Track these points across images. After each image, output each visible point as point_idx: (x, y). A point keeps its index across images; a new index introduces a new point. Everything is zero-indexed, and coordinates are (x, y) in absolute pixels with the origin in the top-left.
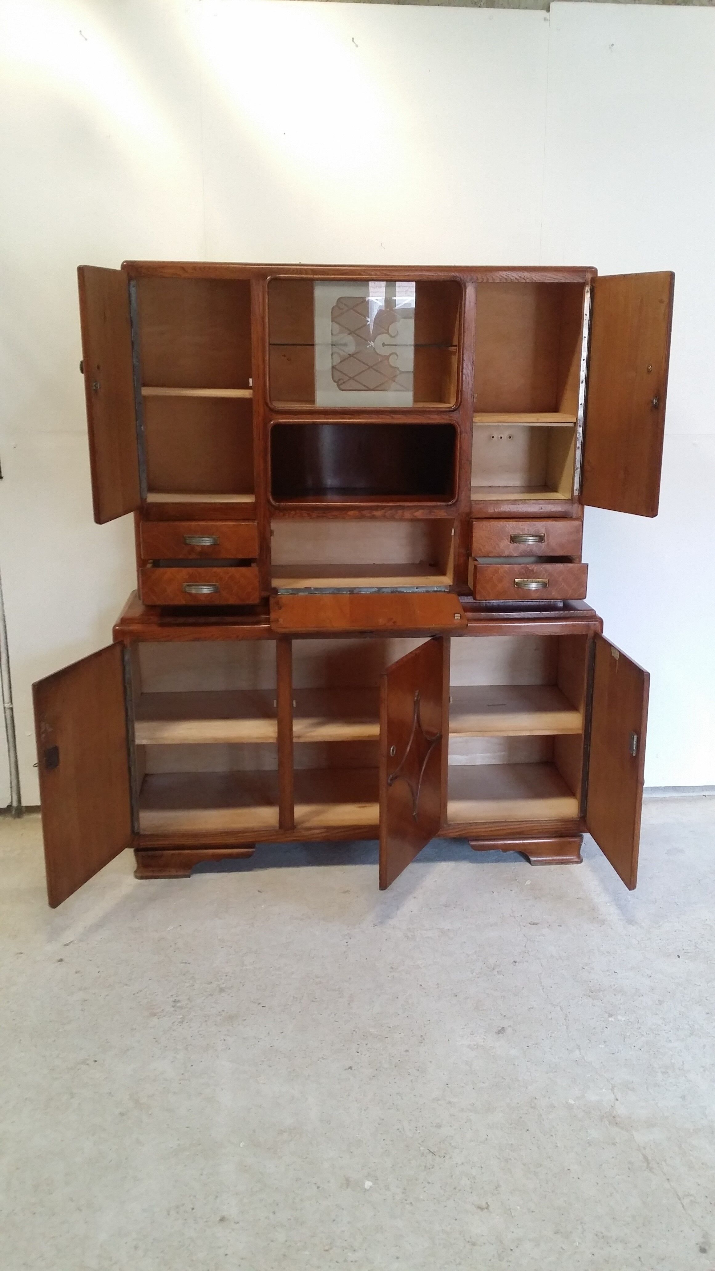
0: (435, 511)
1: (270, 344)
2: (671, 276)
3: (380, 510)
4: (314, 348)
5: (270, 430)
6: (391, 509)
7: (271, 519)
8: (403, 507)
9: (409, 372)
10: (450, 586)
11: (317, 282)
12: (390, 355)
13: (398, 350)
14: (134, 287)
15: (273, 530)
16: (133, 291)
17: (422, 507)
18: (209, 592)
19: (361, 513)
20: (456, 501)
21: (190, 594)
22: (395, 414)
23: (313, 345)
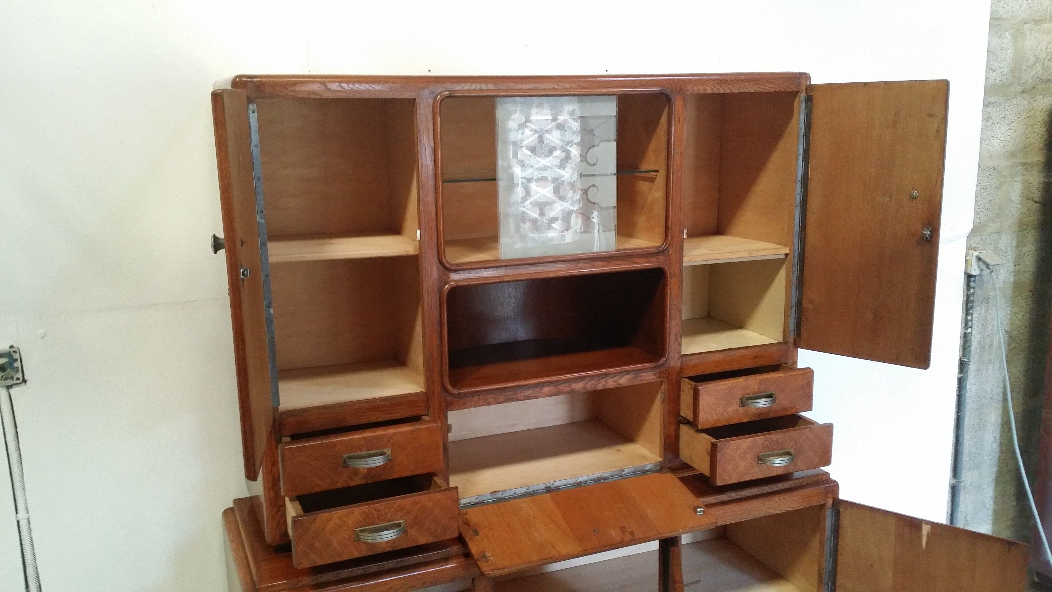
0: (642, 374)
1: (444, 182)
2: (945, 85)
3: (580, 382)
4: (496, 183)
5: (445, 296)
6: (592, 379)
7: (447, 412)
8: (606, 375)
9: (610, 207)
10: (660, 462)
11: (498, 98)
12: (589, 188)
13: (597, 181)
14: (253, 112)
15: (451, 425)
16: (253, 118)
17: (628, 372)
18: (395, 537)
19: (559, 389)
20: (667, 359)
21: (366, 544)
22: (596, 261)
23: (495, 179)
